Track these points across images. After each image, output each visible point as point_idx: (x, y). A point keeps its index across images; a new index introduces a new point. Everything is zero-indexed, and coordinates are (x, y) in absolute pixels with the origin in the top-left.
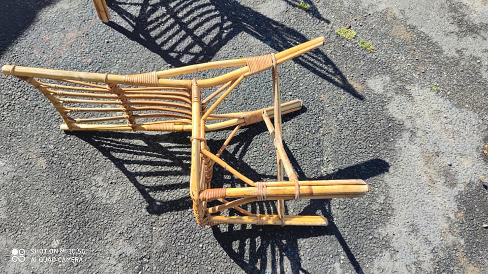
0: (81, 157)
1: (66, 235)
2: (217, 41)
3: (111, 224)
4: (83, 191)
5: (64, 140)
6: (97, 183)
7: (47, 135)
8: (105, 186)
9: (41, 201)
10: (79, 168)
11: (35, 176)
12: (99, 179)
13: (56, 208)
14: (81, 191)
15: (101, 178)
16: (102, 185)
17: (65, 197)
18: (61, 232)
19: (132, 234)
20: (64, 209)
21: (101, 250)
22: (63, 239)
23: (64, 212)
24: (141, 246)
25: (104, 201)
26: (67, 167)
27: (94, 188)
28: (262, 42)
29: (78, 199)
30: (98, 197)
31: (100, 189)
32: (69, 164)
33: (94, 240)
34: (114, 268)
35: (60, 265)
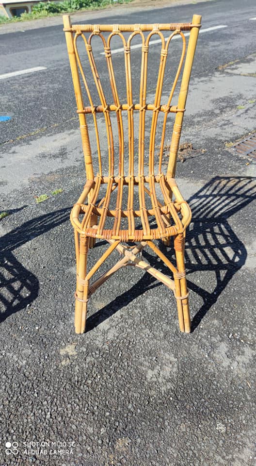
0: (123, 392)
1: (211, 415)
2: (14, 269)
3: (199, 365)
4: (163, 392)
5: (97, 413)
6: (154, 376)
7: (85, 438)
8: (158, 367)
9: (172, 447)
10: (135, 395)
11: (138, 456)
12: (150, 374)
13: (181, 427)
14: (163, 394)
15: (150, 371)
16: (157, 371)
17: (169, 414)
18: (208, 420)
19: (208, 344)
20: (182, 416)
21: (225, 376)
22: (216, 418)
23: (185, 415)
24: (219, 337)
25: (175, 370)
26: (132, 410)
27: (160, 380)
28: (30, 241)
29: (171, 399)
30: (171, 376)
31: (161, 373)
32: (130, 407)
33: (215, 383)
34: (241, 364)
35: (244, 422)
